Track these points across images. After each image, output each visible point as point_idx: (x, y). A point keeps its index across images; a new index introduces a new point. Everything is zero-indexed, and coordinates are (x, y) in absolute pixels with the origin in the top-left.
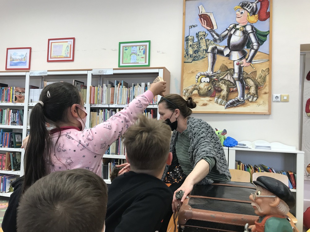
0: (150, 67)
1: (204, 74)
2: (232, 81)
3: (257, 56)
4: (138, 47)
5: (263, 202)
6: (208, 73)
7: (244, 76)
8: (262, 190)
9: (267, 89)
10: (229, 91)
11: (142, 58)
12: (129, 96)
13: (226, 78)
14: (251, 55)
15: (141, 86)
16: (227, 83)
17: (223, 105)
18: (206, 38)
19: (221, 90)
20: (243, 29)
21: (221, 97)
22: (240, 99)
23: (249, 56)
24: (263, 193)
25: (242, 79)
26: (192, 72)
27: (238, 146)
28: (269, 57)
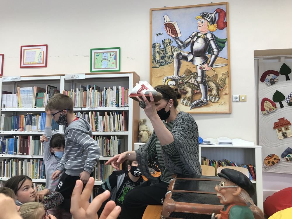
0: (121, 72)
1: (171, 78)
2: (196, 84)
3: (217, 61)
4: (109, 54)
5: (227, 192)
6: (174, 77)
7: (207, 79)
8: (226, 181)
9: (227, 90)
10: (193, 93)
11: (112, 63)
12: (102, 99)
13: (190, 81)
14: (212, 60)
15: (112, 89)
16: (191, 85)
17: (188, 106)
18: (171, 45)
19: (187, 92)
20: (204, 37)
21: (187, 99)
22: (203, 100)
23: (210, 61)
24: (226, 184)
25: (204, 82)
26: (160, 76)
27: (203, 143)
28: (228, 61)
